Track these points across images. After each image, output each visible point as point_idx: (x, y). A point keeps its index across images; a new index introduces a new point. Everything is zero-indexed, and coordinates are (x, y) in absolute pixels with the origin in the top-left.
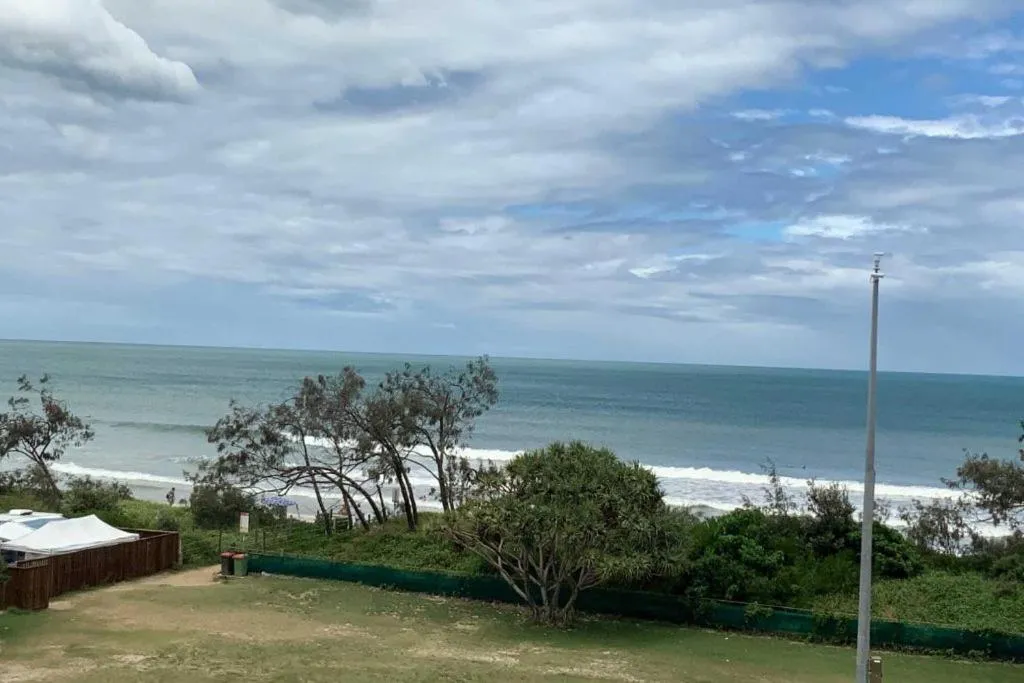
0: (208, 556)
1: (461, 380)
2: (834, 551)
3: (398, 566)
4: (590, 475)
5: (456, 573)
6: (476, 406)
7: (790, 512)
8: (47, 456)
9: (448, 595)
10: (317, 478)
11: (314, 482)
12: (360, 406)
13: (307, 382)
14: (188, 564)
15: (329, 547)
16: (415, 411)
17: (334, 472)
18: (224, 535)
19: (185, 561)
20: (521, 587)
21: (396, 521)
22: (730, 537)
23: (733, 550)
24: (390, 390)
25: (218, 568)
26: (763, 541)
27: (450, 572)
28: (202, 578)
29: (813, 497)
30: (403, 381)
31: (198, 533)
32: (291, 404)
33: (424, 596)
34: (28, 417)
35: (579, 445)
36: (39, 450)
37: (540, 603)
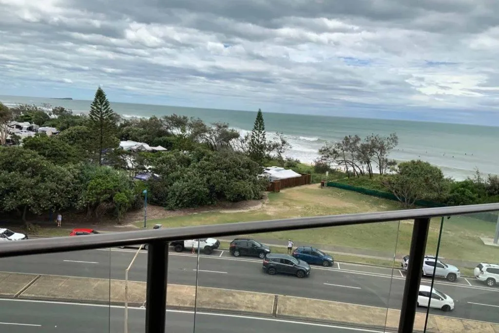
0: (318, 181)
1: (388, 139)
2: (494, 195)
3: (366, 188)
4: (422, 169)
5: (382, 191)
6: (391, 146)
7: (482, 182)
8: (281, 152)
9: (379, 197)
10: (347, 164)
11: (346, 164)
12: (359, 145)
13: (346, 137)
14: (313, 182)
15: (348, 182)
16: (374, 147)
17: (351, 162)
18: (322, 175)
19: (312, 182)
20: (399, 197)
21: (367, 175)
22: (462, 189)
23: (463, 193)
24: (367, 141)
25: (320, 184)
26: (472, 191)
27: (381, 191)
28: (316, 186)
29: (490, 179)
30: (372, 139)
31: (316, 174)
32: (341, 143)
33: (373, 197)
34: (277, 142)
35: (420, 161)
36: (280, 150)
37: (404, 201)
